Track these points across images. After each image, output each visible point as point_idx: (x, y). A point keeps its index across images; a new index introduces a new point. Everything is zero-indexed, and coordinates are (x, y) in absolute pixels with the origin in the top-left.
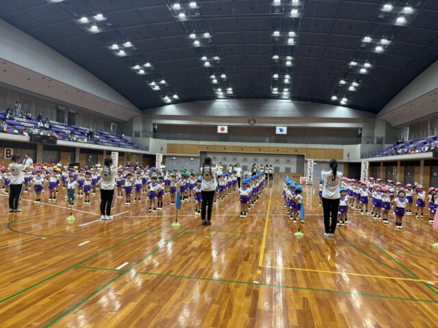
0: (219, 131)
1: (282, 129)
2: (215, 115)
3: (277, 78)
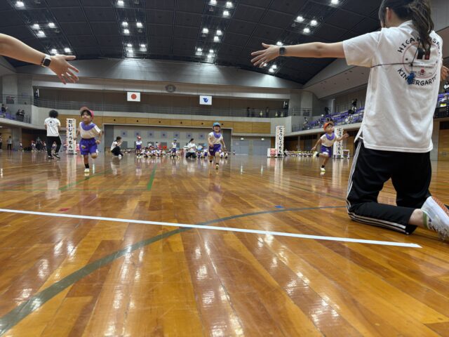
0: (130, 99)
1: (206, 99)
2: (124, 78)
3: (205, 34)
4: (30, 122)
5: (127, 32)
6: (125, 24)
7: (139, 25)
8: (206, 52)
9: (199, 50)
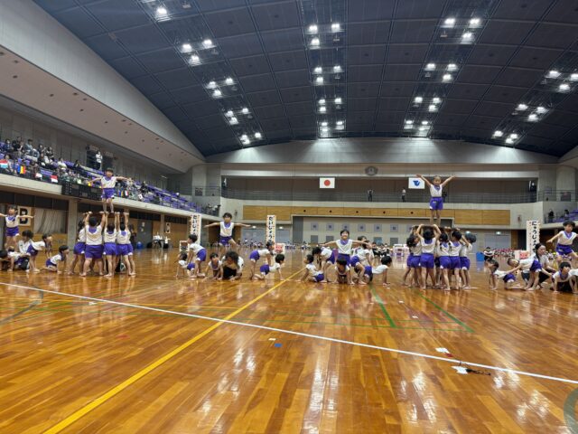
0: (322, 186)
1: (417, 182)
2: (317, 162)
3: (419, 104)
5: (323, 110)
6: (322, 101)
7: (338, 101)
8: (417, 124)
9: (409, 122)
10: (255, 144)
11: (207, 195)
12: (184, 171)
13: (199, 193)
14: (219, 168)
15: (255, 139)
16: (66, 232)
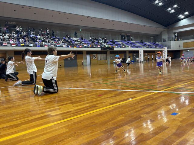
4: (170, 48)
10: (186, 17)
11: (168, 41)
12: (159, 34)
13: (165, 41)
14: (173, 30)
15: (186, 15)
16: (107, 59)
